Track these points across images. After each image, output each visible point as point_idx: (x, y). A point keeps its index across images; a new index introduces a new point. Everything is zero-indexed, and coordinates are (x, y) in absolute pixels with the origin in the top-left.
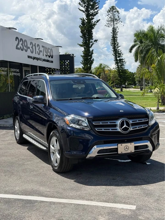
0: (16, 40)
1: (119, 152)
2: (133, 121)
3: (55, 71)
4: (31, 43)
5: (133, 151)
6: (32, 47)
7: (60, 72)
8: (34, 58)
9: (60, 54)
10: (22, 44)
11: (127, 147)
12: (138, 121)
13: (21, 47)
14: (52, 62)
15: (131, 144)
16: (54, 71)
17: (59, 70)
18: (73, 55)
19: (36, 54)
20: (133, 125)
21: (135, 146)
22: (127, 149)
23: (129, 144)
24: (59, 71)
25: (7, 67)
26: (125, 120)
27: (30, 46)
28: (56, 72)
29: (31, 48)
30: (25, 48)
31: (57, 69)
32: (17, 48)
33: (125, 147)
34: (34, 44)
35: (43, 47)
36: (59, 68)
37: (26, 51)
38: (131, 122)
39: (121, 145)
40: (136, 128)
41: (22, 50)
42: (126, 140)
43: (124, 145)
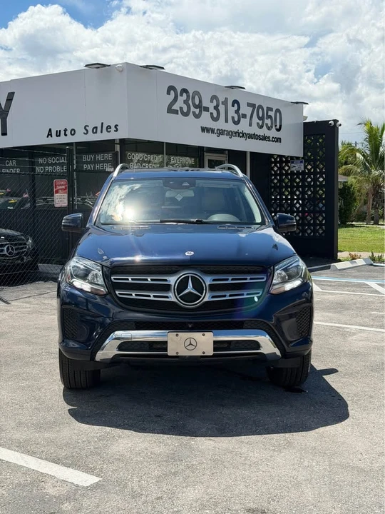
0: (168, 93)
1: (171, 352)
2: (214, 280)
3: (293, 163)
4: (214, 98)
5: (210, 351)
6: (216, 108)
7: (303, 164)
8: (221, 133)
9: (307, 121)
10: (186, 102)
11: (193, 342)
12: (230, 280)
13: (181, 108)
14: (278, 140)
15: (204, 335)
16: (289, 162)
17: (302, 158)
18: (336, 121)
19: (227, 121)
20: (213, 288)
21: (214, 342)
22: (190, 347)
23: (197, 336)
24: (301, 162)
25: (163, 154)
26: (190, 275)
27: (211, 106)
28: (293, 165)
29: (212, 110)
30: (193, 109)
31: (298, 158)
32: (170, 110)
33: (188, 343)
34: (221, 99)
35: (249, 105)
36: (301, 155)
37: (197, 116)
38: (208, 280)
39: (177, 335)
40: (225, 296)
41: (186, 114)
42: (190, 323)
43: (184, 335)
